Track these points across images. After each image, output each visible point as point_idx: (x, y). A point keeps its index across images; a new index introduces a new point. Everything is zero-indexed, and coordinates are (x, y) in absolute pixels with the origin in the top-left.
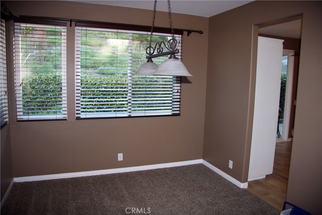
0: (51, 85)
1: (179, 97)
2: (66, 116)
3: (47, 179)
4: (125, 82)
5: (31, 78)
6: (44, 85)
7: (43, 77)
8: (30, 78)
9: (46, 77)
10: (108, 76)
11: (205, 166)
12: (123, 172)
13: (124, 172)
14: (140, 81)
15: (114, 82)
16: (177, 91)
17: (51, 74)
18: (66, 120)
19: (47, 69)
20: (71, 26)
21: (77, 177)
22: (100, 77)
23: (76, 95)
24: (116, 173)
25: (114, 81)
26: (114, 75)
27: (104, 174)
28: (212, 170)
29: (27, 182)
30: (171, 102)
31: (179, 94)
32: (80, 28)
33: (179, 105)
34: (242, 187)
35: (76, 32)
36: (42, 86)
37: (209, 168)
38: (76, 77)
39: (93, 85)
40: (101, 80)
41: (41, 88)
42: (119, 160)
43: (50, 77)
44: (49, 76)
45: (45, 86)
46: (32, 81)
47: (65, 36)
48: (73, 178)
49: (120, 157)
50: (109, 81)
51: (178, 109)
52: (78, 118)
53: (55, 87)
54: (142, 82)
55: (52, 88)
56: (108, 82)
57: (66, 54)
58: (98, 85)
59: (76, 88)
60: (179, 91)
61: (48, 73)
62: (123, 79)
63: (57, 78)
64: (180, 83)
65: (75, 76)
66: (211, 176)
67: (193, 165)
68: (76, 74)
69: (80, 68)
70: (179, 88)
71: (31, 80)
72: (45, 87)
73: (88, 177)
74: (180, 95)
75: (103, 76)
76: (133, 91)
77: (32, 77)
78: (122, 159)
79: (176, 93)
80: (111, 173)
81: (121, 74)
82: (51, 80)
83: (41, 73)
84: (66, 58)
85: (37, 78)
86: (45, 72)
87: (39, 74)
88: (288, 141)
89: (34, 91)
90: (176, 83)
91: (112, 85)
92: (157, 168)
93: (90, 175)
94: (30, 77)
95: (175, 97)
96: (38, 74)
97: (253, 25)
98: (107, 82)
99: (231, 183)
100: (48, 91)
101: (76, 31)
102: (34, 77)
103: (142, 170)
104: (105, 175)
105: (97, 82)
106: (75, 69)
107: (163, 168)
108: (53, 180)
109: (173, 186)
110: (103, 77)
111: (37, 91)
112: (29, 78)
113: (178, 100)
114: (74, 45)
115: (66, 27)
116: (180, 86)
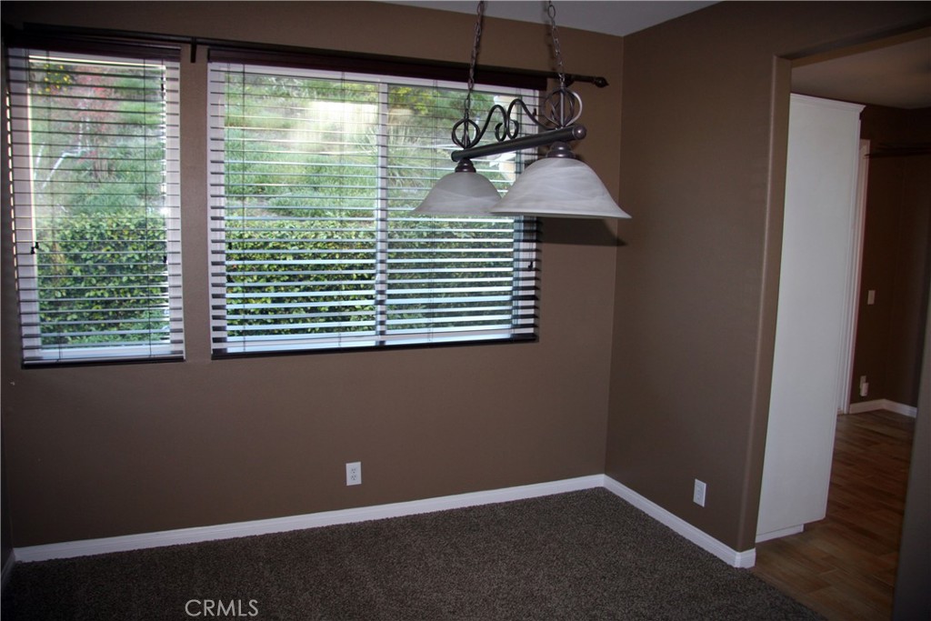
0: (130, 248)
1: (532, 283)
2: (181, 347)
3: (121, 550)
4: (356, 236)
5: (68, 226)
6: (109, 248)
7: (105, 225)
8: (66, 228)
9: (114, 225)
10: (303, 218)
11: (614, 496)
12: (362, 521)
13: (366, 522)
14: (400, 234)
15: (323, 237)
16: (528, 264)
17: (130, 216)
18: (180, 359)
19: (117, 200)
20: (193, 60)
21: (217, 538)
22: (278, 222)
23: (212, 280)
24: (340, 526)
25: (322, 234)
26: (320, 216)
27: (304, 527)
28: (637, 510)
29: (57, 560)
30: (507, 298)
31: (533, 274)
32: (224, 66)
33: (534, 307)
34: (737, 565)
35: (209, 81)
36: (103, 251)
37: (626, 502)
38: (212, 224)
39: (258, 248)
40: (282, 233)
41: (100, 257)
42: (350, 482)
43: (128, 224)
44: (125, 220)
45: (112, 252)
46: (70, 236)
47: (176, 91)
48: (207, 542)
49: (354, 473)
50: (306, 233)
51: (531, 321)
52: (220, 355)
53: (143, 255)
54: (405, 237)
55: (133, 257)
56: (305, 237)
57: (179, 151)
58: (274, 248)
59: (212, 258)
60: (534, 266)
61: (121, 213)
62: (349, 229)
63: (149, 227)
64: (537, 241)
65: (209, 219)
66: (636, 530)
67: (576, 492)
68: (211, 213)
69: (223, 193)
70: (534, 255)
71: (67, 232)
72: (113, 255)
73: (253, 538)
74: (535, 279)
75: (289, 218)
76: (392, 266)
77: (72, 224)
78: (358, 481)
79: (524, 270)
80: (325, 525)
81: (344, 213)
82: (131, 233)
83: (98, 214)
84: (179, 163)
85: (88, 227)
86: (111, 210)
87: (93, 216)
88: (851, 412)
89: (78, 268)
90: (524, 241)
91: (315, 245)
92: (466, 506)
93: (258, 533)
94: (66, 224)
95: (520, 285)
96: (89, 214)
97: (775, 58)
98: (299, 239)
99: (703, 550)
100: (121, 268)
101: (211, 76)
102: (77, 225)
103: (421, 512)
104: (307, 530)
105: (270, 239)
106: (209, 197)
107: (484, 506)
108: (141, 551)
109: (525, 564)
110: (288, 223)
111: (86, 270)
112: (61, 228)
113: (532, 293)
114: (206, 122)
115: (177, 65)
116: (537, 250)
